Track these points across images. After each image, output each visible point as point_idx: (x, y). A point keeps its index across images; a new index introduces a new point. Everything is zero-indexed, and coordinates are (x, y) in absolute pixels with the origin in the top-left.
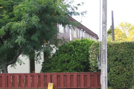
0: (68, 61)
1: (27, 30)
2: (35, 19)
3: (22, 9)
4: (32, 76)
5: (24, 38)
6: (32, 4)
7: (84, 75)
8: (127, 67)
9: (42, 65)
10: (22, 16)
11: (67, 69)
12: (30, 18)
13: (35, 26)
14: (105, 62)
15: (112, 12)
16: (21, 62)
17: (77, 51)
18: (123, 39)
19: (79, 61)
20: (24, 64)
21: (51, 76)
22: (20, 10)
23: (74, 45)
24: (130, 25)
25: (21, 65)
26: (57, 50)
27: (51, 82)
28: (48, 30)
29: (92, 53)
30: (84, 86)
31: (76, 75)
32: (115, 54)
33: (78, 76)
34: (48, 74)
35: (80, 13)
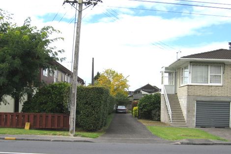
0: (46, 103)
1: (9, 72)
2: (17, 62)
3: (6, 52)
4: (18, 116)
5: (7, 79)
6: (15, 47)
7: (58, 117)
8: (96, 110)
9: (23, 106)
10: (5, 58)
11: (44, 111)
12: (13, 61)
13: (17, 69)
14: (74, 105)
15: (93, 59)
16: (6, 102)
17: (54, 93)
18: (107, 85)
19: (55, 103)
20: (9, 104)
21: (28, 116)
22: (4, 52)
23: (52, 88)
24: (114, 72)
25: (5, 104)
26: (37, 92)
27: (28, 122)
28: (29, 72)
29: (65, 96)
30: (58, 126)
31: (51, 116)
32: (86, 98)
33: (53, 117)
34: (26, 114)
35: (60, 59)
